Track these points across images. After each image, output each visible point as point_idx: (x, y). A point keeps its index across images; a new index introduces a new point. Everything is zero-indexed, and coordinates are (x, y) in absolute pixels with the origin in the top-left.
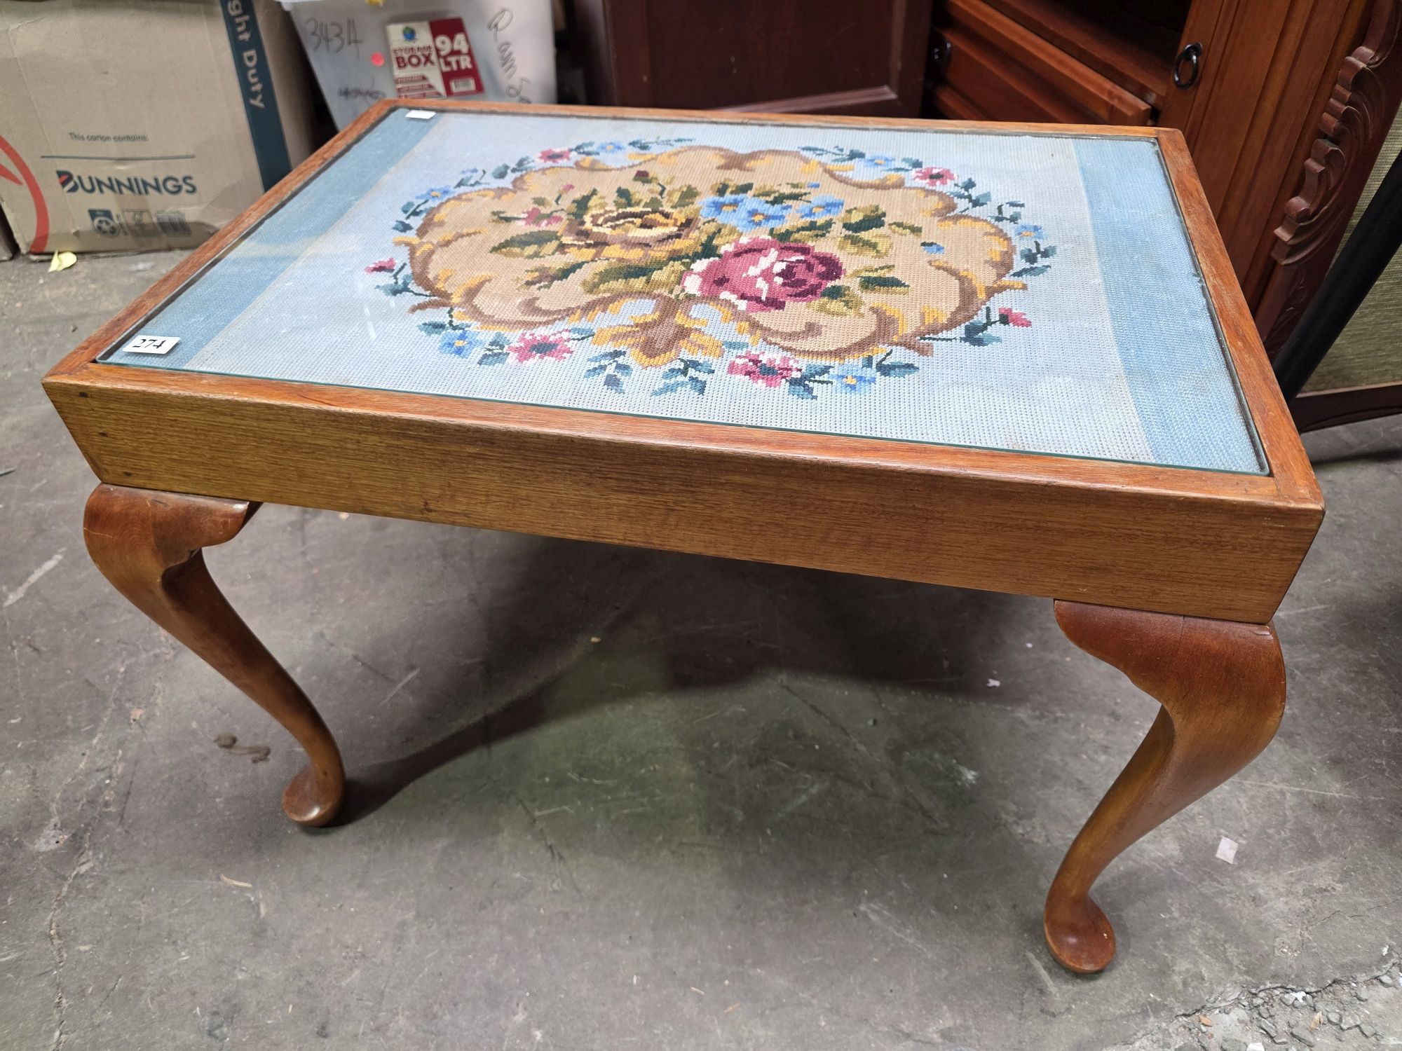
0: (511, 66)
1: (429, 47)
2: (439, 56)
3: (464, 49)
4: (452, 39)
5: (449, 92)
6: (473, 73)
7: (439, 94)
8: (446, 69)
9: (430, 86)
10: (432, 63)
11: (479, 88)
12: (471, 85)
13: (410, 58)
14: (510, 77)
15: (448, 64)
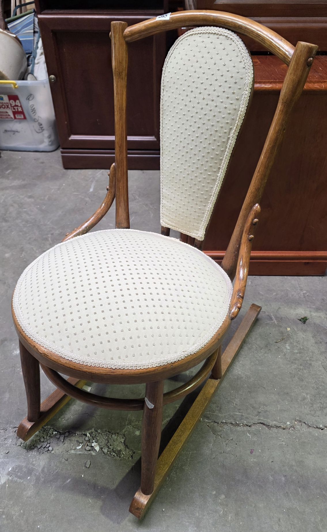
0: (34, 112)
1: (8, 103)
2: (11, 106)
3: (19, 105)
4: (15, 101)
5: (15, 118)
6: (22, 113)
7: (12, 118)
8: (14, 110)
9: (9, 115)
10: (9, 108)
11: (25, 118)
12: (22, 117)
13: (2, 105)
14: (35, 115)
15: (14, 109)
